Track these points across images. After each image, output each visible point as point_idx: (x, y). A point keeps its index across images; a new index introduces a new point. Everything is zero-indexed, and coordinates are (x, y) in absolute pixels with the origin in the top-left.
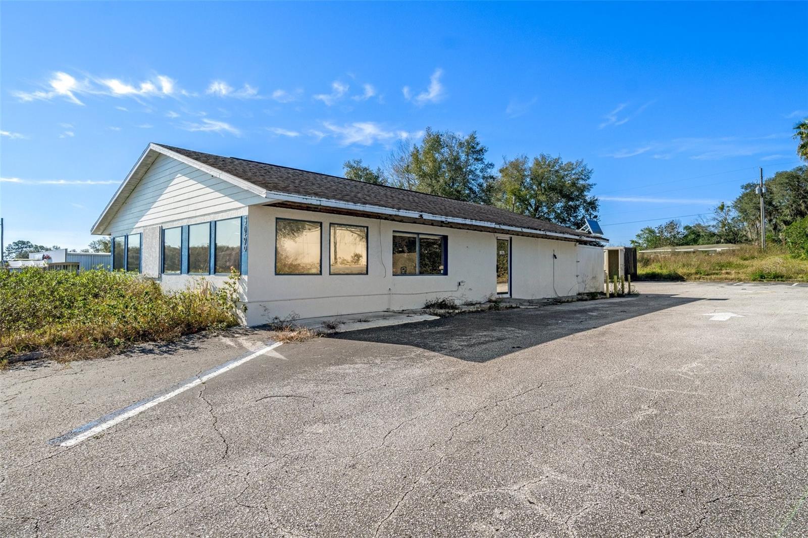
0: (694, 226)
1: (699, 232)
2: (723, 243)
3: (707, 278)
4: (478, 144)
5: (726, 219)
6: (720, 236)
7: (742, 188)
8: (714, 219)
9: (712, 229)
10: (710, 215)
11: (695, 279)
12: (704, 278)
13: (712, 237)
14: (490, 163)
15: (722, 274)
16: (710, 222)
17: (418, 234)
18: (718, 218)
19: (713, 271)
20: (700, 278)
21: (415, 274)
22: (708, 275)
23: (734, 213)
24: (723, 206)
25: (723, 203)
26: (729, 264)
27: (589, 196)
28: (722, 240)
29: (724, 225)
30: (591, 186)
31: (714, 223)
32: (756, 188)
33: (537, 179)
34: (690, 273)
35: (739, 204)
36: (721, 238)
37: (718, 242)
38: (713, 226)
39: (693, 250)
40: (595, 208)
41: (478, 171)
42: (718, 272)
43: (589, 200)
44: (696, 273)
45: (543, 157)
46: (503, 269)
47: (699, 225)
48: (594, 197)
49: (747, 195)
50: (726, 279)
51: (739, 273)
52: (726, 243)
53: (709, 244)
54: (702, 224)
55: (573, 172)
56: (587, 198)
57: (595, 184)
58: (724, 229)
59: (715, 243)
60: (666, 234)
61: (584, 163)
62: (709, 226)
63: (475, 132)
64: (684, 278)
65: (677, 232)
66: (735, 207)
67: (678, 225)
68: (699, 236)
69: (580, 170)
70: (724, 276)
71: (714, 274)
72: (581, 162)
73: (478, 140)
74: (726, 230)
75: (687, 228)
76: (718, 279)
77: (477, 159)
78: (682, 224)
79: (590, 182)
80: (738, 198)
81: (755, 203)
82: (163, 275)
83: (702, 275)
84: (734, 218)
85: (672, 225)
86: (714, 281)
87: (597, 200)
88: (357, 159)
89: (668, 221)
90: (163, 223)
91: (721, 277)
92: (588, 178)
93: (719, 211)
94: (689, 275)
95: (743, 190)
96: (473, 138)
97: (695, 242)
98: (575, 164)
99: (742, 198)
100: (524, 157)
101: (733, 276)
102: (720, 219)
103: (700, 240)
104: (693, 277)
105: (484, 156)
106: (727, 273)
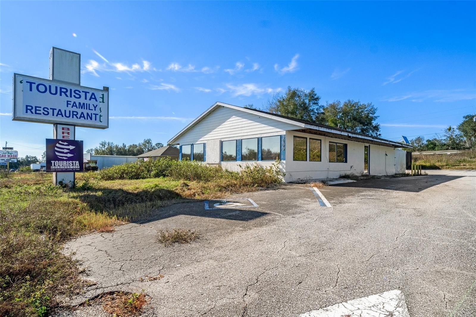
0: (432, 140)
1: (435, 143)
2: (450, 149)
3: (453, 168)
4: (315, 95)
5: (452, 136)
6: (449, 146)
7: (464, 118)
8: (445, 136)
9: (444, 142)
10: (443, 134)
11: (446, 168)
12: (451, 168)
13: (444, 146)
14: (322, 105)
15: (461, 165)
16: (442, 137)
17: (336, 143)
18: (447, 135)
19: (456, 164)
20: (449, 168)
21: (335, 162)
22: (453, 166)
23: (457, 132)
24: (450, 128)
25: (450, 126)
26: (464, 161)
27: (374, 123)
28: (450, 148)
29: (451, 139)
30: (376, 117)
31: (445, 138)
32: (474, 118)
33: (346, 113)
34: (443, 165)
35: (461, 127)
36: (449, 147)
37: (447, 149)
38: (444, 140)
39: (433, 153)
40: (378, 129)
41: (315, 110)
42: (459, 164)
43: (374, 125)
44: (447, 165)
45: (349, 101)
46: (367, 161)
47: (435, 139)
48: (377, 124)
49: (467, 121)
50: (464, 168)
51: (471, 165)
52: (452, 150)
53: (441, 150)
54: (438, 139)
55: (366, 110)
56: (373, 124)
57: (379, 117)
58: (451, 141)
59: (445, 150)
60: (415, 144)
61: (372, 104)
62: (442, 140)
63: (314, 88)
64: (439, 168)
65: (422, 143)
66: (459, 129)
67: (422, 139)
68: (435, 145)
69: (370, 108)
70: (463, 167)
71: (457, 166)
72: (371, 104)
73: (316, 92)
74: (452, 142)
75: (428, 141)
76: (459, 168)
77: (314, 103)
78: (425, 139)
79: (375, 115)
80: (461, 123)
81: (472, 127)
82: (222, 162)
83: (449, 166)
84: (457, 135)
85: (419, 139)
86: (457, 169)
87: (379, 125)
88: (251, 104)
89: (416, 137)
90: (221, 138)
91: (461, 167)
92: (374, 113)
93: (448, 131)
94: (442, 166)
95: (464, 119)
96: (313, 91)
97: (433, 149)
98: (367, 105)
99: (464, 123)
100: (338, 101)
101: (468, 167)
102: (448, 136)
103: (436, 148)
104: (445, 167)
105: (319, 102)
106: (464, 165)
